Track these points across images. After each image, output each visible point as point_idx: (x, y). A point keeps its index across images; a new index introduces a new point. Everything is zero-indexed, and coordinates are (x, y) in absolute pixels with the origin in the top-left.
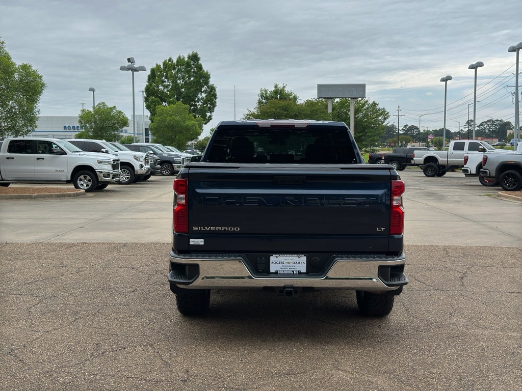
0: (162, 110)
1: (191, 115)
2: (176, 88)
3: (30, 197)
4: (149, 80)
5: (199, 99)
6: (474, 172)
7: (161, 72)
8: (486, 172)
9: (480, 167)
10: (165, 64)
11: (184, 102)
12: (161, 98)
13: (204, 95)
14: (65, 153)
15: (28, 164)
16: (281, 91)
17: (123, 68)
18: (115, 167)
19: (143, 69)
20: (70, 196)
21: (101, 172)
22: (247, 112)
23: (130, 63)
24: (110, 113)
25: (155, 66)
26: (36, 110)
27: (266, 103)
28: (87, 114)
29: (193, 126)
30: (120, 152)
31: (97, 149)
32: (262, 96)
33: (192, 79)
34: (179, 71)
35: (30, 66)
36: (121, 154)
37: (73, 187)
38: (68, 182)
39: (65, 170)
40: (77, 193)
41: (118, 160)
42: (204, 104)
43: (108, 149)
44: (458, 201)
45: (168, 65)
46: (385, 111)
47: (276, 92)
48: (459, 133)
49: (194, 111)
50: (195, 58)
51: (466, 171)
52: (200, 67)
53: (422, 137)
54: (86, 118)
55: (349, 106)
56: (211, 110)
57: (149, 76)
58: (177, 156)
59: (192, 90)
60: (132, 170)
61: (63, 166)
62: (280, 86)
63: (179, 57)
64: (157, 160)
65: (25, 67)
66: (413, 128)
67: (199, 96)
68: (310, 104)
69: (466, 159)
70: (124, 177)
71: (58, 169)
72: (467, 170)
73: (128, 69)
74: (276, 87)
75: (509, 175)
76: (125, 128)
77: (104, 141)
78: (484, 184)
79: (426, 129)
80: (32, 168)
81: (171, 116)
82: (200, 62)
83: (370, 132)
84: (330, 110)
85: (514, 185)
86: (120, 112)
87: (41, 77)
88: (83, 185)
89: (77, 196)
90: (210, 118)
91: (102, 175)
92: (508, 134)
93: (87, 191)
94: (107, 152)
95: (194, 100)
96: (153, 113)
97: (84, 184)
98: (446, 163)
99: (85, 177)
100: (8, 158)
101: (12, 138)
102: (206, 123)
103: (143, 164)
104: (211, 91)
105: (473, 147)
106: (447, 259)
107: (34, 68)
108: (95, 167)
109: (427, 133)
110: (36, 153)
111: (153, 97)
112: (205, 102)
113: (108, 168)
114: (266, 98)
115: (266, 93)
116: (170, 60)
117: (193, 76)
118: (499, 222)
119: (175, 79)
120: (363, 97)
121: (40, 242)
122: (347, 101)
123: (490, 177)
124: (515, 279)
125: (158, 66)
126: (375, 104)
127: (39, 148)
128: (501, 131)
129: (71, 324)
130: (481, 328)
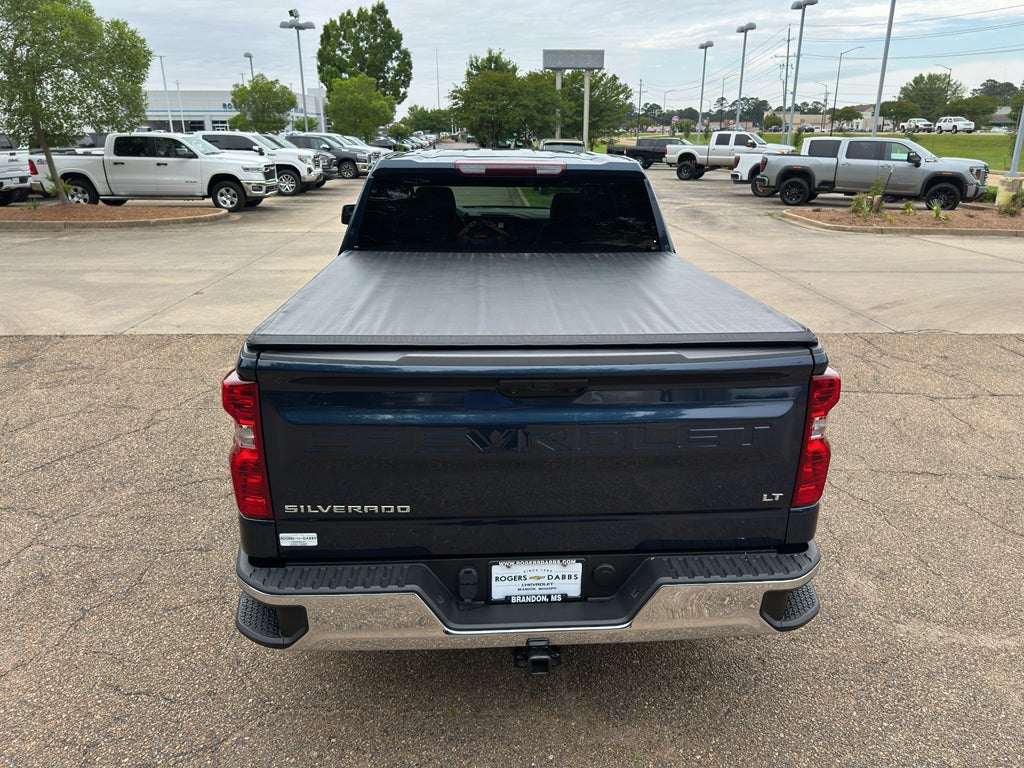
0: (340, 85)
1: (379, 91)
2: (358, 53)
4: (322, 41)
5: (389, 69)
6: (745, 178)
7: (337, 30)
8: (764, 180)
9: (756, 170)
10: (342, 18)
11: (369, 74)
12: (338, 67)
13: (395, 64)
14: (196, 157)
15: (143, 171)
16: (496, 59)
17: (284, 25)
18: (268, 175)
19: (310, 26)
21: (249, 184)
22: (453, 88)
23: (293, 18)
24: (271, 88)
25: (328, 22)
27: (477, 75)
28: (240, 90)
29: (382, 107)
30: (279, 150)
31: (246, 146)
32: (471, 65)
33: (379, 40)
34: (361, 29)
35: (125, 24)
36: (280, 154)
38: (208, 197)
39: (199, 181)
40: (215, 217)
41: (275, 164)
42: (396, 76)
43: (261, 146)
44: (735, 228)
45: (347, 21)
46: (627, 88)
47: (490, 60)
49: (384, 85)
50: (381, 10)
51: (735, 176)
52: (388, 24)
54: (241, 97)
55: (582, 80)
56: (406, 84)
57: (322, 36)
58: (361, 151)
59: (379, 56)
60: (296, 175)
61: (193, 176)
62: (495, 52)
63: (361, 9)
64: (332, 159)
65: (116, 24)
66: (655, 107)
67: (389, 64)
68: (533, 77)
69: (737, 158)
70: (288, 185)
71: (189, 179)
72: (737, 176)
73: (291, 27)
74: (490, 53)
75: (793, 185)
76: (292, 110)
77: (256, 134)
78: (756, 194)
79: (669, 108)
80: (152, 178)
81: (352, 93)
82: (388, 16)
83: (608, 115)
84: (559, 86)
85: (799, 197)
86: (285, 87)
87: (143, 41)
88: (225, 202)
89: (215, 220)
90: (405, 96)
91: (250, 187)
92: (765, 116)
93: (231, 210)
94: (260, 151)
95: (382, 71)
96: (330, 90)
97: (227, 200)
98: (705, 162)
99: (228, 191)
100: (115, 164)
101: (116, 134)
102: (399, 103)
103: (312, 167)
104: (404, 58)
105: (741, 140)
107: (132, 26)
108: (240, 177)
109: (671, 114)
110: (155, 156)
111: (329, 66)
112: (398, 73)
113: (258, 178)
114: (477, 68)
115: (477, 61)
116: (349, 13)
117: (380, 36)
118: (808, 272)
119: (356, 40)
120: (600, 69)
121: (119, 332)
122: (580, 73)
123: (768, 186)
124: (898, 428)
125: (333, 23)
126: (615, 78)
127: (159, 147)
128: (755, 113)
129: (63, 636)
130: (914, 615)
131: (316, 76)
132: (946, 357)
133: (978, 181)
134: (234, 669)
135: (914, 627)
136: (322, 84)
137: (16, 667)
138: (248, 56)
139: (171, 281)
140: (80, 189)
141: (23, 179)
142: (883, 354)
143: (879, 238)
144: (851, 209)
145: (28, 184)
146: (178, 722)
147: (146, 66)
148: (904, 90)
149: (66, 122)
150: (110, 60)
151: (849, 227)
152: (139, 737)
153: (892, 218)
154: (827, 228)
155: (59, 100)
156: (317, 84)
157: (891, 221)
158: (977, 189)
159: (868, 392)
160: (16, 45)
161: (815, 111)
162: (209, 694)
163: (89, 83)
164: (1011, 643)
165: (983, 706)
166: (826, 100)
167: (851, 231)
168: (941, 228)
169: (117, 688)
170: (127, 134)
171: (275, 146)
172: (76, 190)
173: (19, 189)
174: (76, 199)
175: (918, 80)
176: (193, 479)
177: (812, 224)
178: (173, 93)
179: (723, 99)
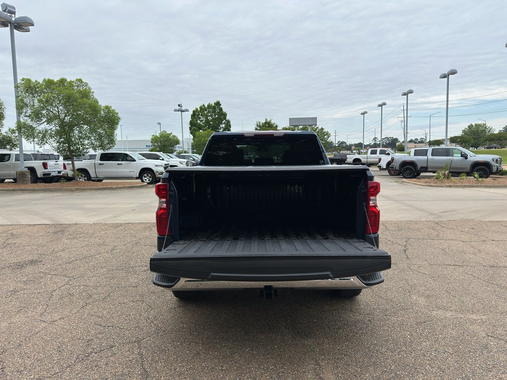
0: (199, 134)
2: (207, 122)
3: (111, 189)
4: (192, 117)
5: (221, 128)
6: (385, 167)
7: (198, 112)
8: (393, 167)
9: (389, 164)
10: (201, 108)
11: (212, 130)
12: (199, 128)
13: (224, 126)
14: (135, 161)
15: (112, 167)
16: (269, 122)
17: (175, 110)
18: (165, 168)
19: (187, 111)
20: (137, 187)
21: (157, 172)
23: (180, 107)
24: (169, 136)
25: (195, 109)
26: (115, 134)
27: (260, 129)
28: (156, 137)
30: (171, 159)
31: (157, 158)
32: (257, 125)
33: (216, 116)
34: (209, 112)
35: (111, 107)
36: (171, 161)
37: (140, 181)
38: (137, 178)
39: (135, 171)
40: (141, 185)
41: (168, 164)
42: (224, 131)
43: (163, 157)
45: (203, 109)
46: (328, 133)
47: (266, 123)
48: (369, 145)
50: (218, 104)
51: (380, 167)
52: (221, 109)
53: (349, 148)
54: (155, 140)
55: (307, 130)
57: (192, 115)
59: (217, 122)
61: (133, 169)
62: (268, 120)
63: (209, 104)
65: (107, 107)
66: (343, 143)
67: (221, 126)
69: (380, 160)
71: (131, 170)
73: (179, 111)
74: (266, 120)
75: (408, 169)
76: (178, 145)
77: (162, 153)
78: (391, 175)
79: (351, 143)
80: (115, 170)
81: (204, 137)
82: (221, 106)
85: (411, 175)
86: (175, 136)
87: (117, 113)
89: (141, 187)
91: (158, 173)
92: (397, 145)
93: (148, 183)
94: (163, 160)
96: (194, 137)
97: (147, 179)
98: (366, 162)
99: (148, 175)
100: (100, 164)
101: (102, 152)
104: (228, 123)
105: (382, 152)
106: (387, 233)
107: (113, 108)
108: (154, 169)
109: (351, 146)
110: (118, 161)
111: (194, 127)
113: (162, 169)
114: (260, 126)
115: (260, 123)
116: (203, 106)
117: (217, 114)
118: (411, 200)
119: (207, 116)
120: (316, 125)
121: (99, 222)
122: (306, 127)
123: (395, 170)
124: (445, 251)
125: (197, 109)
126: (322, 129)
127: (119, 157)
128: (392, 144)
129: (79, 311)
130: (441, 309)
131: (189, 131)
132: (473, 228)
133: (497, 165)
134: (147, 321)
135: (440, 312)
136: (191, 135)
137: (60, 319)
138: (159, 124)
139: (122, 207)
140: (83, 175)
141: (59, 172)
142: (442, 227)
143: (449, 189)
144: (435, 177)
145: (61, 174)
146: (124, 334)
147: (117, 124)
148: (464, 131)
149: (81, 146)
150: (103, 121)
151: (434, 185)
152: (109, 338)
153: (455, 181)
154: (423, 185)
155: (80, 138)
156: (189, 135)
157: (454, 182)
158: (497, 168)
159: (433, 239)
160: (66, 116)
161: (422, 142)
162: (137, 327)
163: (93, 131)
164: (484, 317)
165: (467, 335)
166: (426, 137)
167: (435, 186)
168: (479, 184)
169: (100, 325)
170: (107, 152)
171: (169, 158)
172: (82, 176)
173: (57, 176)
174: (81, 180)
175: (470, 127)
176: (131, 266)
177: (416, 184)
178: (125, 141)
179: (376, 138)
